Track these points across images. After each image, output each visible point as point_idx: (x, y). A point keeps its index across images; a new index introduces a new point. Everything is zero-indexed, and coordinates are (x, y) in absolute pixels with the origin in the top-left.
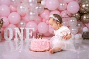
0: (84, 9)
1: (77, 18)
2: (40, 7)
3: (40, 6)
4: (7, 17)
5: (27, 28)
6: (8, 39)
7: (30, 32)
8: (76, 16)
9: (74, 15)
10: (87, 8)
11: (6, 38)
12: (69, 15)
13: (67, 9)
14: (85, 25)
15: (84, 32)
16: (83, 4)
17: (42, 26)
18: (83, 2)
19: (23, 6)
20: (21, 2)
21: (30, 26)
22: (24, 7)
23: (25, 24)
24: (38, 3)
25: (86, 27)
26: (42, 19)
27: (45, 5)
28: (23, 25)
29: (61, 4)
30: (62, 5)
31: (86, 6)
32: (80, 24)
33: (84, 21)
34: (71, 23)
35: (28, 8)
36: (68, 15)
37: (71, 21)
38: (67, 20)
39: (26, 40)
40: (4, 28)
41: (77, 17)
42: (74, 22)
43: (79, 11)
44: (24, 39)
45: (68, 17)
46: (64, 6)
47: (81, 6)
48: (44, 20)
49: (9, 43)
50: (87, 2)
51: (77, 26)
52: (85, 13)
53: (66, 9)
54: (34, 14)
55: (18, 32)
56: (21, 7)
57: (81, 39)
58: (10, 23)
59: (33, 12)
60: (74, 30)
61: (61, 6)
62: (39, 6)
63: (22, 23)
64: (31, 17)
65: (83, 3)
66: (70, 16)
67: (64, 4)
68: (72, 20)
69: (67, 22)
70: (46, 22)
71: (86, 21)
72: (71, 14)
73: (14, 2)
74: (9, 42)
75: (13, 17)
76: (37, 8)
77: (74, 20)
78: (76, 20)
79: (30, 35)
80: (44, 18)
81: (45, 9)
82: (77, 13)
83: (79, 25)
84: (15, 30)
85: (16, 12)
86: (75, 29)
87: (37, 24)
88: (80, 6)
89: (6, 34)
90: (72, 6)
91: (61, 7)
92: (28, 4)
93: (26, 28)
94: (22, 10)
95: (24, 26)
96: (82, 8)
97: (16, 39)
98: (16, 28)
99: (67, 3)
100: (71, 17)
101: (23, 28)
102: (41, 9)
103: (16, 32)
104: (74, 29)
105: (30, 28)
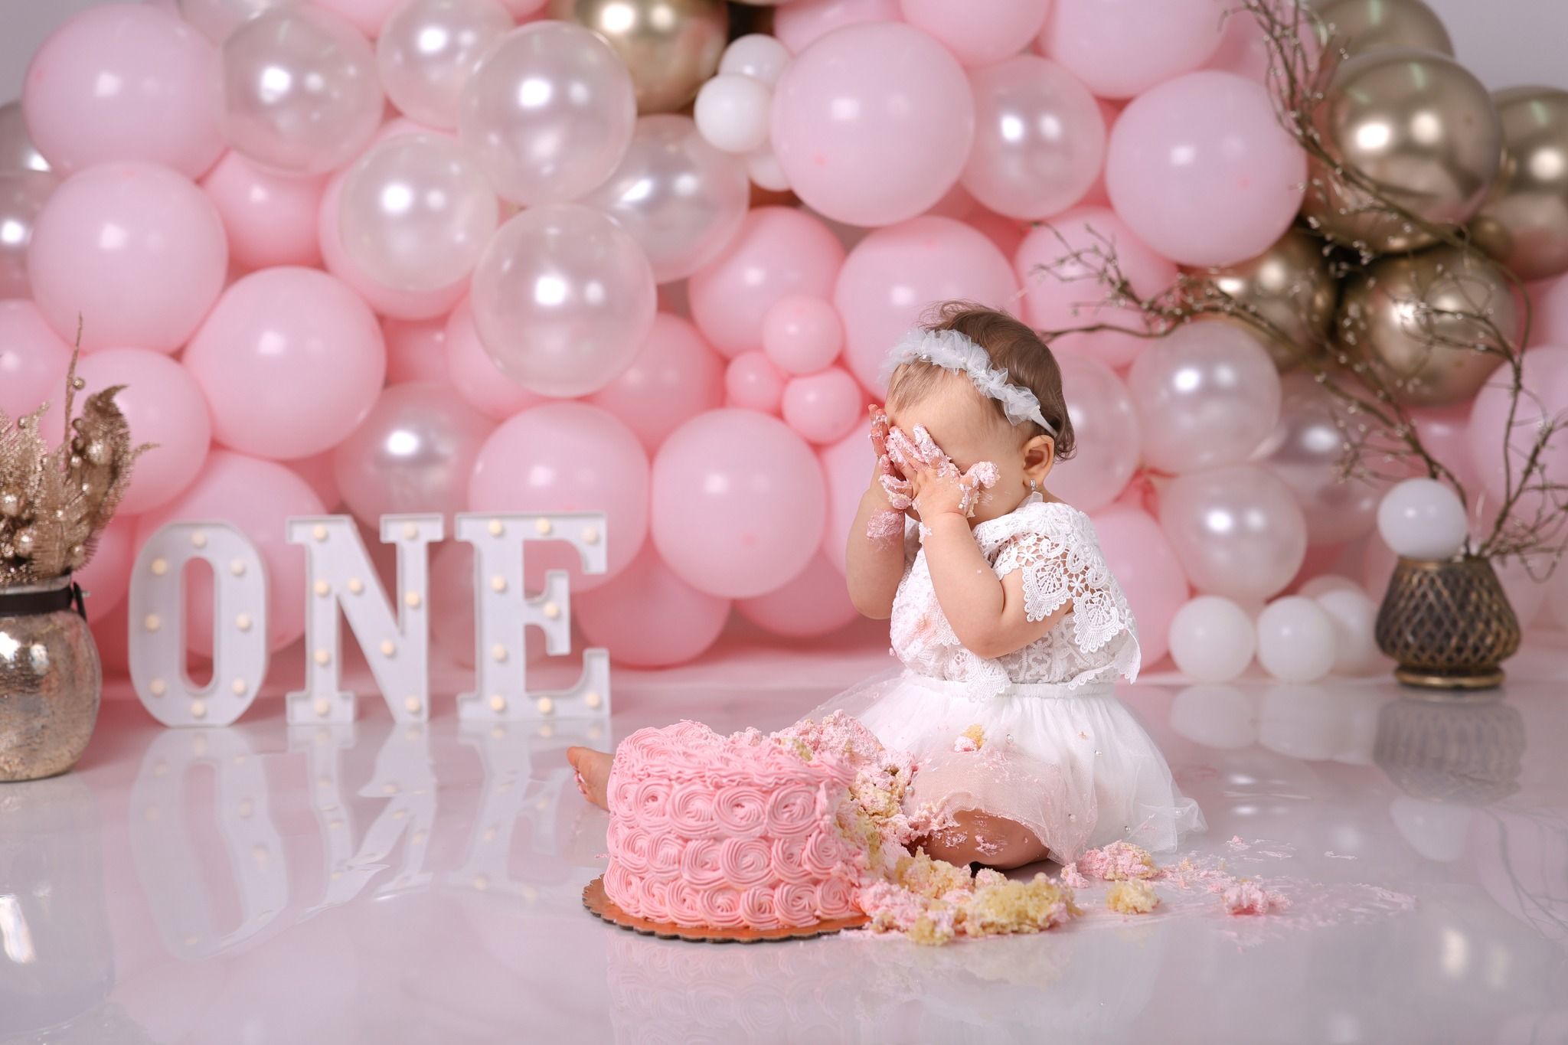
0: (1380, 188)
1: (1277, 336)
2: (686, 184)
3: (682, 165)
4: (178, 355)
5: (494, 526)
6: (198, 707)
7: (534, 590)
8: (1254, 291)
9: (1231, 286)
10: (1426, 178)
11: (158, 686)
12: (1149, 283)
13: (1116, 190)
14: (1416, 445)
15: (1405, 565)
16: (1358, 115)
17: (716, 484)
18: (1353, 79)
19: (422, 182)
20: (391, 112)
21: (541, 476)
22: (436, 199)
23: (446, 448)
24: (644, 110)
25: (1433, 470)
26: (724, 362)
27: (765, 148)
28: (425, 459)
29: (1012, 128)
30: (1034, 141)
31: (1406, 148)
32: (1332, 419)
33: (1392, 370)
34: (1186, 421)
35: (506, 210)
36: (1125, 289)
37: (1187, 380)
38: (1123, 370)
39: (469, 711)
40: (136, 526)
41: (1278, 313)
42: (1238, 393)
43: (1300, 221)
44: (441, 705)
45: (1131, 319)
46: (1064, 147)
47: (1335, 136)
48: (746, 377)
49: (201, 773)
50: (1418, 77)
51: (1292, 452)
52: (1397, 243)
53: (1098, 199)
54: (594, 292)
55: (354, 584)
56: (396, 198)
57: (1363, 672)
58: (217, 446)
59: (579, 272)
60: (1241, 531)
61: (1009, 149)
62: (664, 169)
63: (402, 443)
64: (553, 344)
65: (1360, 96)
66: (1169, 303)
67: (1050, 126)
68: (1206, 363)
69: (1124, 406)
70: (778, 414)
71: (1431, 377)
72: (1183, 268)
73: (285, 121)
74: (199, 749)
75: (271, 343)
76: (638, 190)
77: (1225, 375)
78: (1265, 369)
79: (535, 636)
80: (758, 347)
81: (763, 199)
82: (1279, 248)
83: (1321, 438)
84: (300, 553)
85: (316, 261)
86: (1256, 519)
87: (651, 454)
88: (1309, 144)
89: (153, 621)
90: (1182, 155)
91: (1012, 170)
92: (494, 139)
93: (468, 529)
94: (404, 244)
95: (437, 478)
96: (1351, 176)
97: (319, 704)
98: (319, 530)
99: (1114, 106)
100: (1178, 320)
101: (434, 531)
102: (700, 202)
103: (319, 585)
104: (1236, 506)
105: (539, 529)
